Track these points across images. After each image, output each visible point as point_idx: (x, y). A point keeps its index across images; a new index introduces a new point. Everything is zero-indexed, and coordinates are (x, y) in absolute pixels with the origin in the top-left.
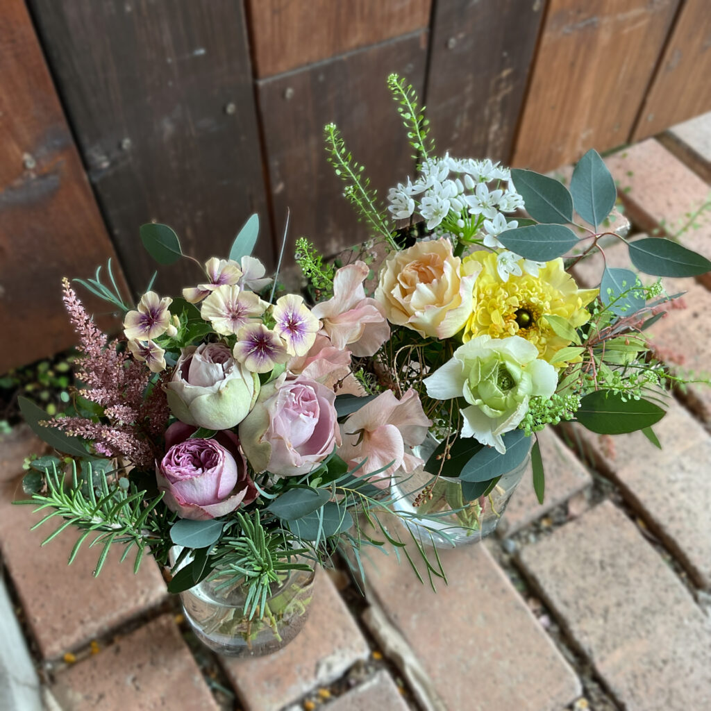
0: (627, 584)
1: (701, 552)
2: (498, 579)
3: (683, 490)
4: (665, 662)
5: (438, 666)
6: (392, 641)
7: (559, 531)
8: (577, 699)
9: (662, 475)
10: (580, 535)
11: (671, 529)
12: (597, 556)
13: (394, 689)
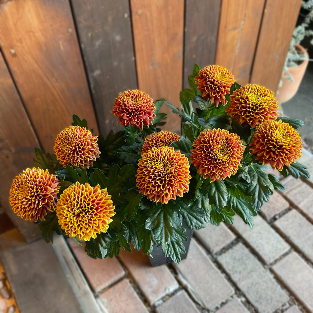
0: (245, 264)
1: (265, 255)
2: (211, 265)
3: (260, 239)
4: (256, 284)
5: (197, 288)
6: (184, 282)
7: (227, 252)
8: (234, 295)
9: (255, 235)
10: (233, 253)
11: (257, 249)
12: (237, 258)
13: (186, 294)
